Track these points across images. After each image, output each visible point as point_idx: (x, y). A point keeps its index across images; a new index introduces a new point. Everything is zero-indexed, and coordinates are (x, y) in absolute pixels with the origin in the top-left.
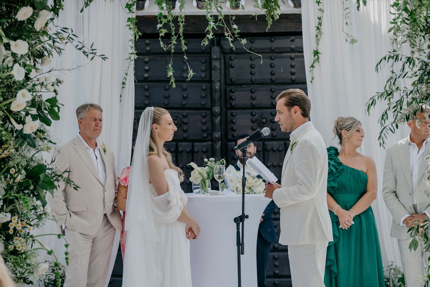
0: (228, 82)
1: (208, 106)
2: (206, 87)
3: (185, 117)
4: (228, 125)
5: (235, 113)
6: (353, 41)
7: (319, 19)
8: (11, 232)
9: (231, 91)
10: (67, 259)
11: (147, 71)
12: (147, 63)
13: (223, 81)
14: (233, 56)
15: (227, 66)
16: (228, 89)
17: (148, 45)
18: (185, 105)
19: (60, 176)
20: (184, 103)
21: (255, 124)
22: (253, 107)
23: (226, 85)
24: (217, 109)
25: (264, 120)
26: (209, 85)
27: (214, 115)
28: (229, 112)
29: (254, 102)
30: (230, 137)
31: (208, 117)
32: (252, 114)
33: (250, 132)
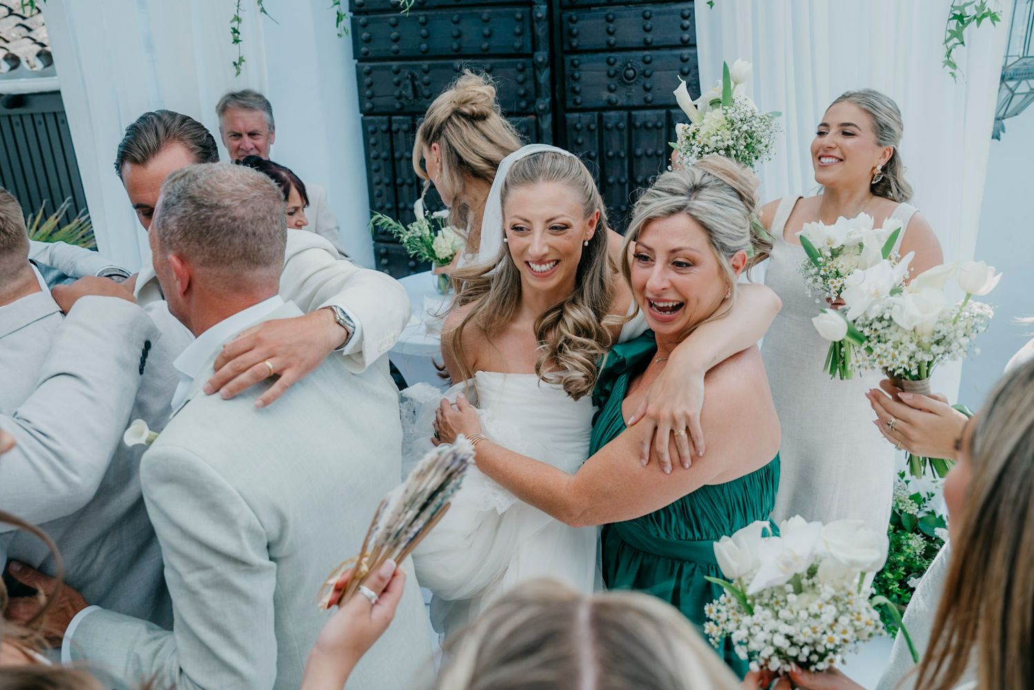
0: (565, 2)
1: (528, 50)
2: (523, 14)
4: (566, 83)
5: (579, 60)
9: (570, 20)
13: (556, 1)
16: (566, 16)
18: (487, 50)
20: (485, 45)
21: (615, 80)
22: (611, 48)
23: (563, 7)
24: (541, 56)
25: (631, 73)
26: (527, 9)
27: (537, 67)
28: (568, 59)
29: (612, 40)
30: (570, 104)
31: (529, 71)
32: (608, 62)
33: (606, 95)
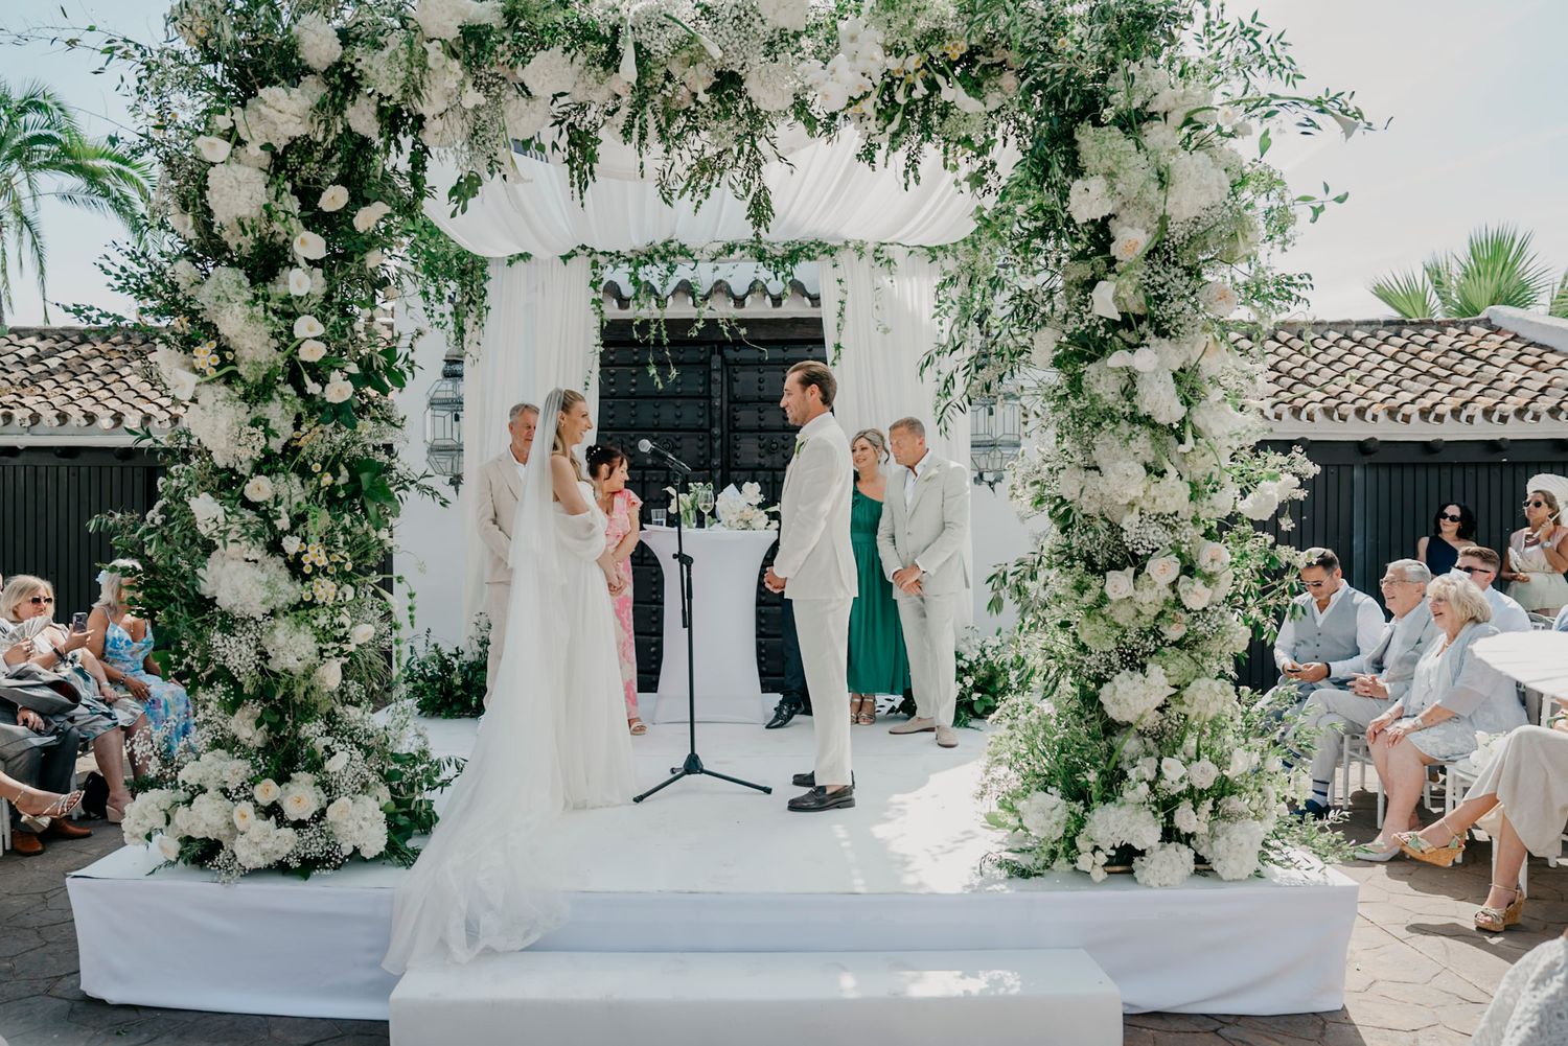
0: (732, 399)
1: (707, 427)
2: (704, 403)
3: (678, 440)
4: (731, 450)
5: (739, 436)
6: (886, 331)
7: (842, 302)
8: (307, 570)
9: (735, 410)
10: (411, 617)
11: (634, 385)
12: (634, 375)
13: (725, 397)
14: (737, 368)
15: (731, 380)
16: (732, 406)
17: (635, 354)
18: (678, 426)
19: (412, 482)
20: (677, 423)
21: (764, 450)
22: (761, 429)
23: (729, 402)
24: (716, 431)
25: (774, 446)
26: (707, 401)
27: (712, 438)
28: (732, 435)
29: (763, 424)
30: (732, 465)
31: (707, 441)
32: (759, 438)
33: (757, 460)
